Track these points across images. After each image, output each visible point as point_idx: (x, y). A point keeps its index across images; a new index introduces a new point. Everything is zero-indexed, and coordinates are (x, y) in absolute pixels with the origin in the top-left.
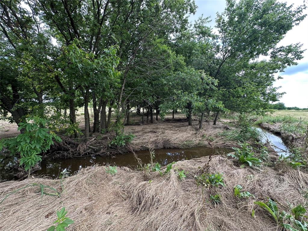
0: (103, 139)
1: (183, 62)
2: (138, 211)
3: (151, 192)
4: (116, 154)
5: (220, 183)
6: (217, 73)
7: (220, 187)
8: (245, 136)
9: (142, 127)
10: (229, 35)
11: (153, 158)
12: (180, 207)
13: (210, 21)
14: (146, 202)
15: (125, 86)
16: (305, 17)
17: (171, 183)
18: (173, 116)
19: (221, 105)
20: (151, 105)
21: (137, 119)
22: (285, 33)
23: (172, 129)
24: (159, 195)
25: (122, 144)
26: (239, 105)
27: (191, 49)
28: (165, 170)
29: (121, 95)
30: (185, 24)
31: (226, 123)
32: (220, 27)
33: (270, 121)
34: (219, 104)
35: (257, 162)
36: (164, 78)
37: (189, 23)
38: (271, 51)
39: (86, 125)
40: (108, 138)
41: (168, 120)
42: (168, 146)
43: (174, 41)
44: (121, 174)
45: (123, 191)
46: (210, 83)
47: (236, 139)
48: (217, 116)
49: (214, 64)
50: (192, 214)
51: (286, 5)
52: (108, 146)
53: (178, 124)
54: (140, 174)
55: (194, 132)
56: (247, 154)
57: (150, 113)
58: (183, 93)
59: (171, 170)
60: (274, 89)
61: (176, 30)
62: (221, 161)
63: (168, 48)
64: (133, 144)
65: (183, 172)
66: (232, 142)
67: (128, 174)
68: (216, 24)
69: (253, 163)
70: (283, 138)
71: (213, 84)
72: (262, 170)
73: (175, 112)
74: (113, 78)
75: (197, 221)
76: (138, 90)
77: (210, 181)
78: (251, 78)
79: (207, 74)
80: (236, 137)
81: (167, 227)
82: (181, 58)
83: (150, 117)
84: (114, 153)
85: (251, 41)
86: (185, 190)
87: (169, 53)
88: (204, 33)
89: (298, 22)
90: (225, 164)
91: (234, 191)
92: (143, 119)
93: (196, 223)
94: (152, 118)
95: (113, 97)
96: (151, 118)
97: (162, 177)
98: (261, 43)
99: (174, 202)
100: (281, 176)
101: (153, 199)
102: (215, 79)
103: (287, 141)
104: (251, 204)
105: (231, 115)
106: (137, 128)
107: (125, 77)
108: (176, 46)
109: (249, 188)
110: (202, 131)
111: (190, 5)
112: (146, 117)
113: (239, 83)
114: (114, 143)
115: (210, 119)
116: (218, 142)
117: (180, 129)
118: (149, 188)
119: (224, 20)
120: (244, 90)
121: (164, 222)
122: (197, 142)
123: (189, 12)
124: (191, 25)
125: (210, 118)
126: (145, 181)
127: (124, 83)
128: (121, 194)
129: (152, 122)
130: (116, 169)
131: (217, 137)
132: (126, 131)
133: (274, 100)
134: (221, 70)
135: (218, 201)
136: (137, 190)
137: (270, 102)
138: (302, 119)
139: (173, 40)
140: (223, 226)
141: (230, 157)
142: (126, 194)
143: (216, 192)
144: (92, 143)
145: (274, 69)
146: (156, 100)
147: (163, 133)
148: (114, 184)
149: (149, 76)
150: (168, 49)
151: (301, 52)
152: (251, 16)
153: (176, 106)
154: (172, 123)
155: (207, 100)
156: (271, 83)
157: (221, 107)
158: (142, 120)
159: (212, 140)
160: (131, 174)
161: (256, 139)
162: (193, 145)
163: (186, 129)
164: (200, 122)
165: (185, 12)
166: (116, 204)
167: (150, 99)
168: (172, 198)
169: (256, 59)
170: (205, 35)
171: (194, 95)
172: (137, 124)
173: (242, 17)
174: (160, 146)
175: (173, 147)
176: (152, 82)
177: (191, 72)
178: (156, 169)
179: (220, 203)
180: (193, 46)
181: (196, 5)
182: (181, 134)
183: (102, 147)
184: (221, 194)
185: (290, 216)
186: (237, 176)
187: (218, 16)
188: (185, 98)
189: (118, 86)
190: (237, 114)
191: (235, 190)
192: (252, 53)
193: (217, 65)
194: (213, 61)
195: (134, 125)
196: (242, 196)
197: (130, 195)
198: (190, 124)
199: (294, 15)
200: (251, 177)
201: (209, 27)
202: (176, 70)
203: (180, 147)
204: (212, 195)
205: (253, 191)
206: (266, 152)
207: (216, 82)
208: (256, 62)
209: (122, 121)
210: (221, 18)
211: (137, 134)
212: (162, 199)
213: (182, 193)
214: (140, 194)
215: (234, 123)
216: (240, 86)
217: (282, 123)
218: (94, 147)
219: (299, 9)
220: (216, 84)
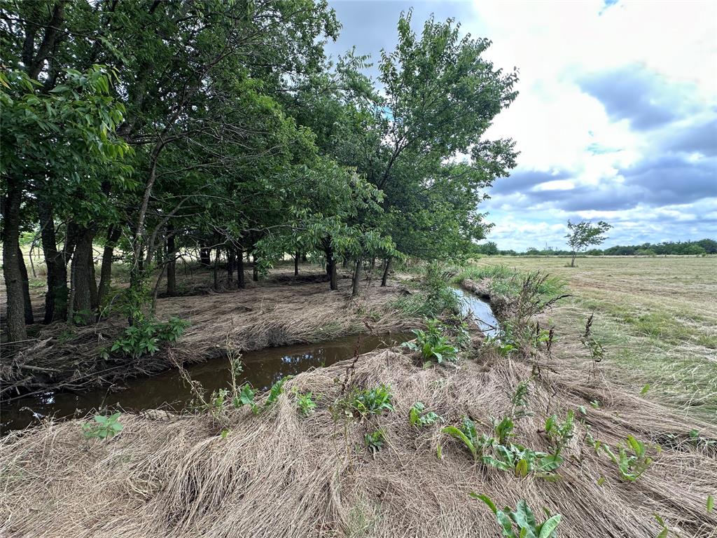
0: (80, 340)
1: (312, 145)
2: (187, 518)
3: (226, 460)
4: (129, 378)
5: (384, 405)
6: (386, 177)
7: (386, 413)
8: (435, 305)
9: (214, 298)
10: (406, 102)
11: (238, 374)
12: (299, 479)
13: (370, 66)
14: (211, 490)
15: (156, 188)
16: (516, 95)
17: (279, 427)
18: (296, 270)
19: (389, 245)
20: (235, 243)
21: (199, 279)
22: (491, 119)
23: (291, 299)
24: (248, 464)
25: (147, 348)
26: (425, 244)
27: (331, 118)
28: (266, 399)
29: (143, 212)
30: (317, 59)
31: (404, 282)
32: (388, 83)
33: (475, 275)
34: (387, 242)
35: (451, 353)
36: (268, 177)
37: (325, 58)
38: (472, 145)
39: (10, 302)
40: (100, 336)
41: (283, 280)
42: (282, 341)
43: (292, 93)
44: (136, 433)
45: (142, 477)
46: (370, 196)
47: (420, 313)
48: (387, 268)
49: (379, 158)
50: (326, 487)
51: (491, 67)
52: (99, 358)
53: (307, 288)
54: (200, 421)
55: (342, 304)
56: (435, 341)
57: (235, 264)
58: (312, 214)
59: (280, 397)
60: (478, 217)
61: (296, 67)
62: (390, 361)
63: (274, 105)
64: (183, 345)
65: (310, 395)
66: (413, 319)
67: (161, 427)
68: (381, 74)
69: (445, 355)
70: (492, 306)
71: (374, 198)
72: (459, 367)
73: (300, 260)
74: (106, 159)
75: (336, 498)
76: (196, 201)
77: (366, 405)
78: (444, 195)
79: (363, 178)
80: (421, 309)
81: (263, 534)
82: (307, 136)
83: (235, 274)
84: (122, 376)
85: (442, 121)
86: (313, 437)
87: (278, 117)
88: (359, 88)
89: (507, 102)
90: (397, 365)
91: (409, 416)
92: (215, 278)
93: (331, 505)
94: (241, 275)
95: (113, 218)
96: (239, 276)
97: (258, 418)
98: (458, 129)
99: (286, 469)
100: (486, 373)
101: (231, 476)
102: (377, 190)
103: (498, 309)
104: (437, 435)
105: (415, 266)
106: (198, 303)
107: (153, 164)
108: (298, 104)
109: (436, 405)
110: (358, 301)
111: (325, 16)
112: (226, 273)
113: (425, 200)
114: (121, 347)
115: (375, 274)
116: (389, 322)
117: (310, 299)
118: (220, 453)
119: (394, 69)
120: (433, 215)
121: (258, 526)
122: (347, 324)
123: (323, 33)
124: (331, 64)
125: (376, 272)
126: (211, 435)
127: (153, 180)
128: (134, 488)
129: (241, 284)
130: (121, 422)
131: (386, 310)
132: (166, 311)
133: (479, 237)
134: (391, 172)
135: (380, 443)
136: (186, 466)
137: (474, 240)
138: (518, 272)
139: (291, 89)
140: (385, 494)
141: (406, 351)
142: (150, 483)
143: (377, 425)
144: (38, 355)
145: (478, 180)
146: (246, 228)
147: (269, 310)
148: (112, 465)
149: (228, 169)
150: (276, 107)
151: (514, 156)
152: (442, 73)
153: (296, 245)
154: (293, 285)
155: (364, 232)
156: (475, 205)
157: (389, 247)
158: (213, 281)
159: (377, 318)
160: (170, 426)
161: (453, 309)
162: (338, 331)
163: (326, 298)
164: (355, 281)
165: (315, 29)
166: (115, 520)
167: (230, 226)
168: (281, 464)
169: (451, 159)
170: (359, 92)
171: (335, 220)
172: (201, 292)
173: (427, 70)
174: (261, 342)
175: (293, 342)
176: (236, 184)
177: (330, 170)
178: (244, 401)
179: (385, 446)
180: (336, 113)
181: (337, 20)
182: (312, 311)
183: (77, 363)
184: (386, 428)
185: (493, 440)
186: (416, 386)
187: (384, 57)
188: (318, 226)
189: (127, 184)
190: (423, 264)
191: (411, 414)
192: (444, 146)
193: (385, 160)
194: (378, 152)
195: (192, 295)
196: (423, 424)
197: (163, 485)
198: (333, 287)
199: (502, 88)
200: (440, 383)
201: (368, 78)
202: (296, 161)
203: (310, 339)
204: (368, 433)
205: (441, 410)
206: (466, 333)
207: (381, 195)
208: (453, 164)
209: (148, 284)
210: (390, 64)
211: (197, 318)
212: (256, 471)
213: (307, 443)
214: (196, 473)
215: (420, 281)
216: (426, 208)
217: (493, 278)
218: (47, 366)
219: (508, 79)
220: (380, 200)
